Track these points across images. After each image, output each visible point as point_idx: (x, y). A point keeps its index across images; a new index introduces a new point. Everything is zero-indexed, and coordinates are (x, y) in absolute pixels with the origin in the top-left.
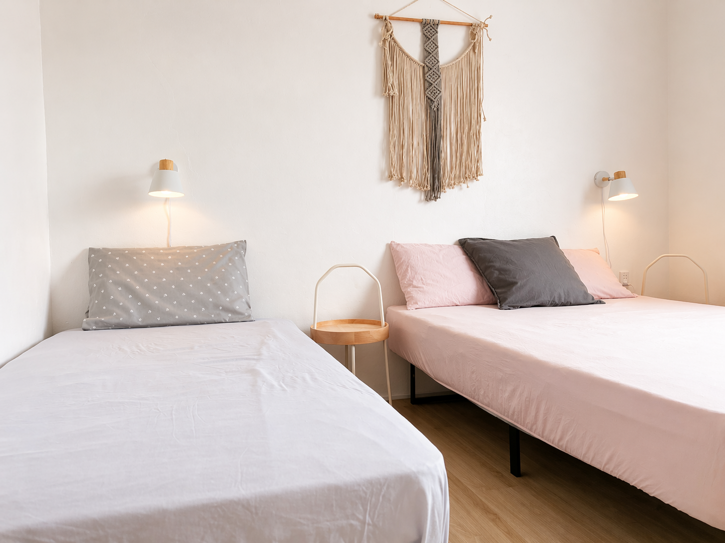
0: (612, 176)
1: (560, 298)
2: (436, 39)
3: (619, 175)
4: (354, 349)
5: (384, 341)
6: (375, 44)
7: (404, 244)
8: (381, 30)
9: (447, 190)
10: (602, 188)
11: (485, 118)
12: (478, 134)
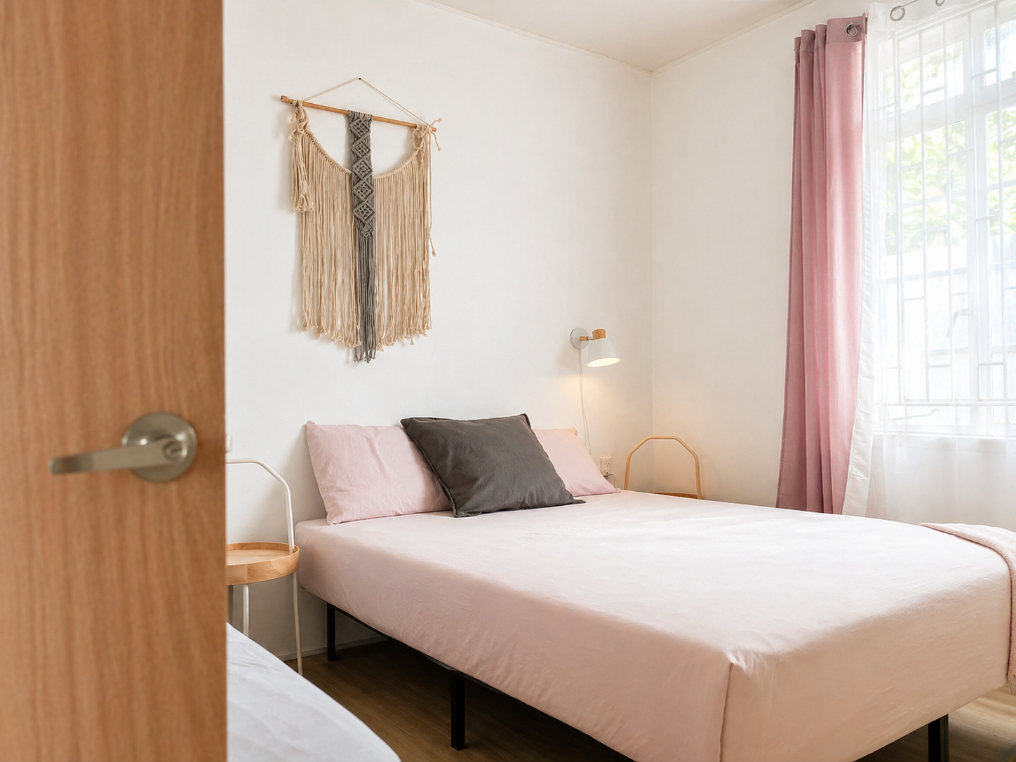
0: (591, 335)
1: (531, 496)
2: (368, 139)
3: (599, 334)
4: (246, 590)
5: (292, 574)
6: (282, 137)
7: (323, 426)
8: (290, 118)
9: (384, 347)
10: (580, 349)
11: (433, 253)
12: (424, 274)
